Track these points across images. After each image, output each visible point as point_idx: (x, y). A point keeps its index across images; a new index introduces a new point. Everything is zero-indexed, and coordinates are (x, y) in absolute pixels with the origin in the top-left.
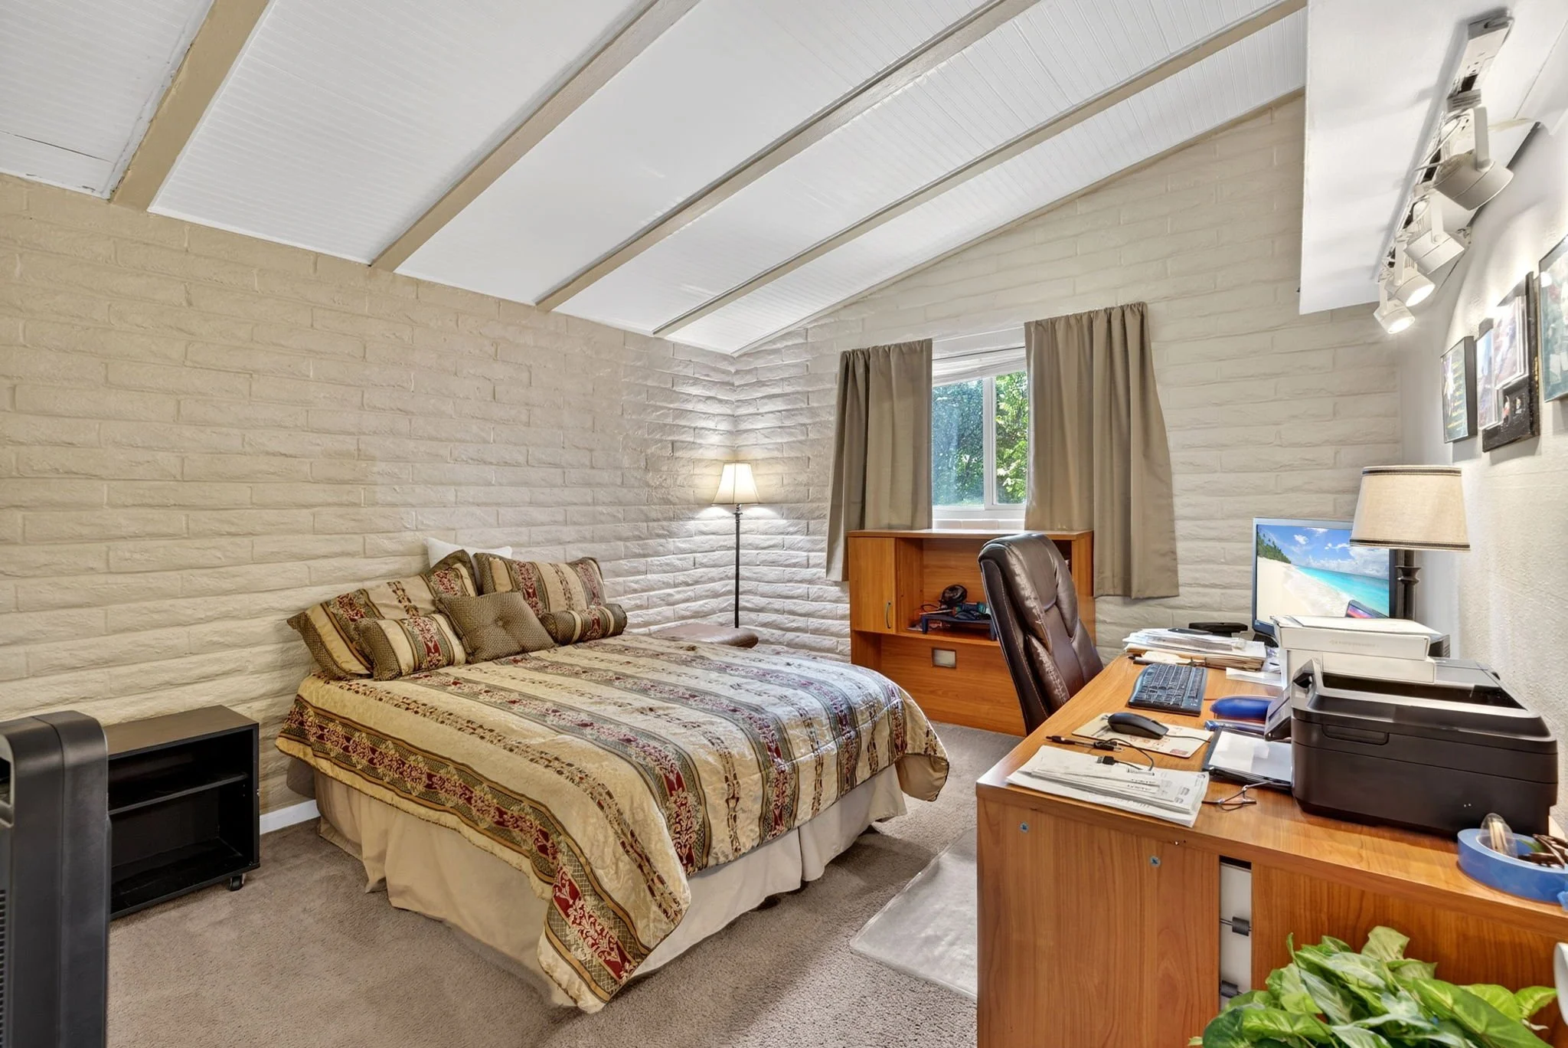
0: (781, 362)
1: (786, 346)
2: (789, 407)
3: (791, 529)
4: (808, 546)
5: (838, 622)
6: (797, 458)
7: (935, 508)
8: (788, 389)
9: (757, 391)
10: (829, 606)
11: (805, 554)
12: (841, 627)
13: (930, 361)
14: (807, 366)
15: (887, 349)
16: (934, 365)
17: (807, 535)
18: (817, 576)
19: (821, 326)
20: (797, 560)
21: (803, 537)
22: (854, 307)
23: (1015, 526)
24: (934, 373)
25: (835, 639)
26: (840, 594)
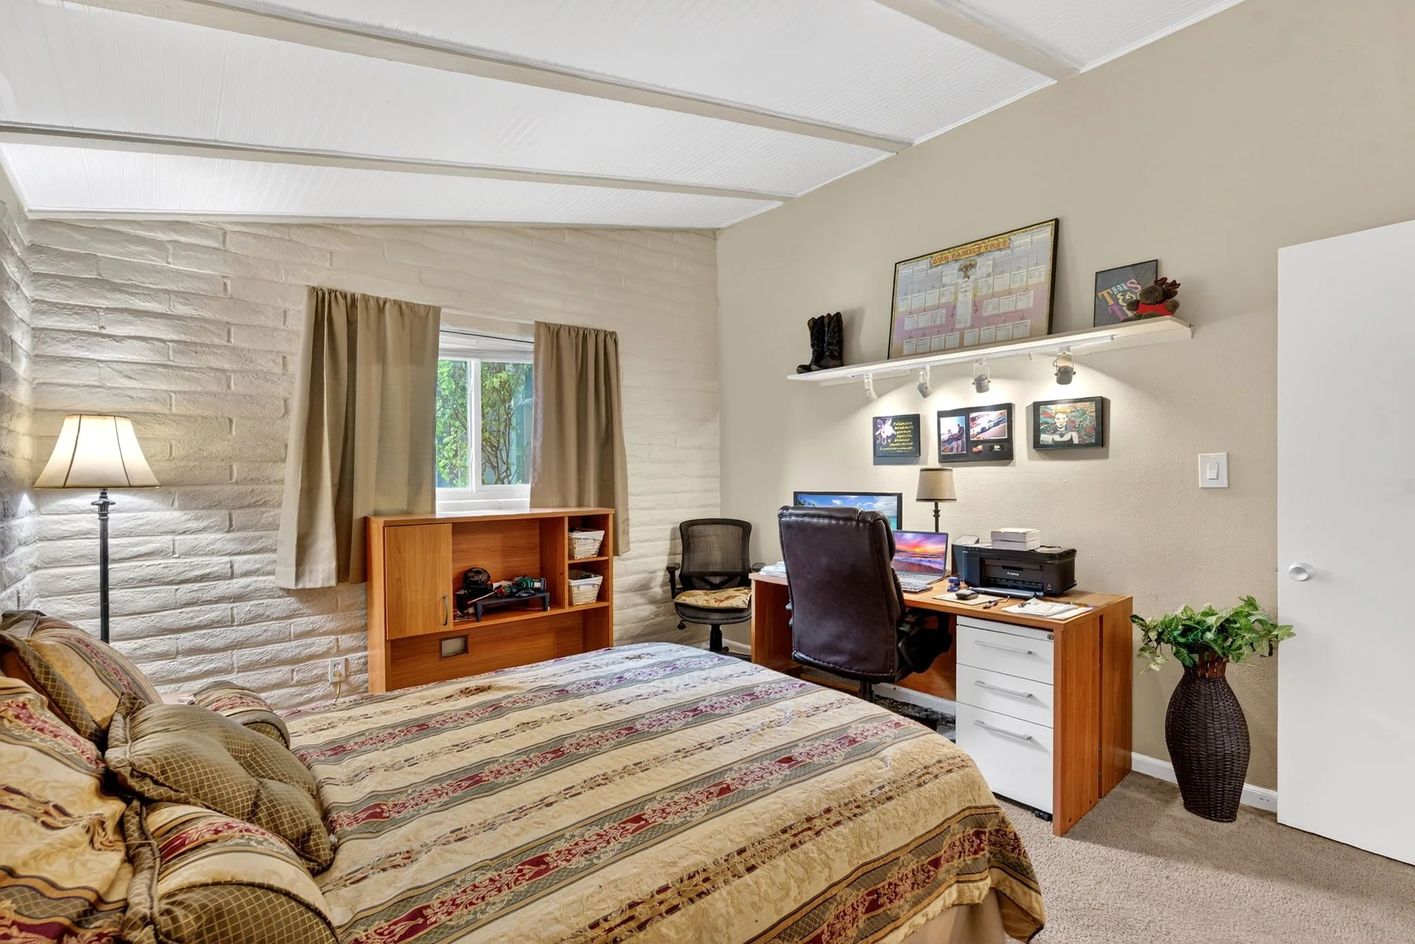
0: (164, 264)
1: (176, 241)
2: (183, 337)
3: (194, 525)
4: (231, 547)
5: (293, 643)
6: (205, 418)
7: (438, 490)
8: (181, 309)
9: (102, 297)
10: (275, 626)
11: (226, 559)
12: (298, 650)
13: (437, 332)
14: (225, 284)
15: (381, 303)
16: (442, 337)
17: (228, 531)
18: (252, 588)
19: (256, 236)
20: (207, 571)
21: (218, 536)
22: (318, 231)
23: (521, 506)
24: (441, 345)
25: (287, 668)
26: (296, 606)
